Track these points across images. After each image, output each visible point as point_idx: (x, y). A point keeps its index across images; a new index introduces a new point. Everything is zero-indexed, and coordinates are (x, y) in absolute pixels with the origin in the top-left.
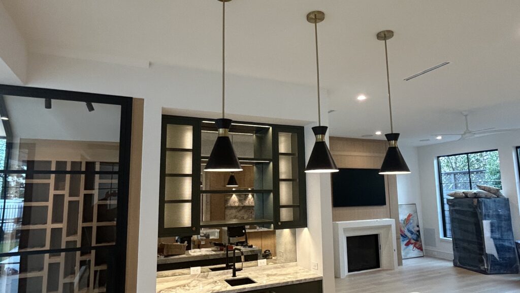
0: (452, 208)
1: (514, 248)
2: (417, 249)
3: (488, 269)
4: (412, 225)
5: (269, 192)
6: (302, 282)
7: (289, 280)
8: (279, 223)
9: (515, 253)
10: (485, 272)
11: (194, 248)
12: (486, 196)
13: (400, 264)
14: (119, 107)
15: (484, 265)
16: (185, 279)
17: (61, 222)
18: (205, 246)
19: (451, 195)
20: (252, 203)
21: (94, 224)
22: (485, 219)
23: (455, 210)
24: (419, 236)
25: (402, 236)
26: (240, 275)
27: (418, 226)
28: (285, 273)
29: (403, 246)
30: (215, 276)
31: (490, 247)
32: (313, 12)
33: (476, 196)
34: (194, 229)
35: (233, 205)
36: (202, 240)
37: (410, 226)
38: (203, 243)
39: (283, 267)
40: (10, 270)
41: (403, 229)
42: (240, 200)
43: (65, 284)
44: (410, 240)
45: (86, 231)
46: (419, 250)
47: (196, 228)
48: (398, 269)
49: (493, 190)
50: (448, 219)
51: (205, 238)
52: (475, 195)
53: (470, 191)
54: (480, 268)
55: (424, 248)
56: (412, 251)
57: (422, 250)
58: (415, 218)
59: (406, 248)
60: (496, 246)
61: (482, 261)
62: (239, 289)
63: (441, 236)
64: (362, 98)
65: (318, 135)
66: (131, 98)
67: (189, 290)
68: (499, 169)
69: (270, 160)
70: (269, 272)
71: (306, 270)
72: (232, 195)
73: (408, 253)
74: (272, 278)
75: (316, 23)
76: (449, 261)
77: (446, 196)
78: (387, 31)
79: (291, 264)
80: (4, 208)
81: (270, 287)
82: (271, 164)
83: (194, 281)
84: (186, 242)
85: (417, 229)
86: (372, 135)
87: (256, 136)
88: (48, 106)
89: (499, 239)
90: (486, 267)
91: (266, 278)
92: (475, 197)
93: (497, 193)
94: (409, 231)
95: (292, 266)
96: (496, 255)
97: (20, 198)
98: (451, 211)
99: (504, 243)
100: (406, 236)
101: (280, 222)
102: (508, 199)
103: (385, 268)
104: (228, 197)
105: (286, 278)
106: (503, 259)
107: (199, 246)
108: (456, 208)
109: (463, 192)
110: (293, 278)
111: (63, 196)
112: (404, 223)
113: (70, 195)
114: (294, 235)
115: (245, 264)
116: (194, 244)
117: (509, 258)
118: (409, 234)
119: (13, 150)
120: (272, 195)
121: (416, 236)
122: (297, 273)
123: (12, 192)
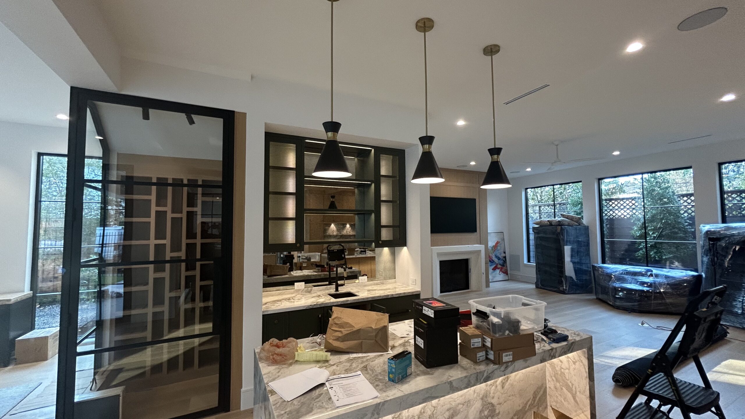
0: (537, 236)
1: (590, 271)
2: (502, 273)
3: (566, 289)
4: (499, 251)
5: (369, 213)
6: (402, 295)
7: (389, 294)
8: (380, 242)
9: (590, 276)
10: (563, 292)
11: (296, 270)
12: (569, 223)
13: (488, 286)
14: (220, 121)
15: (563, 286)
16: (289, 294)
17: (165, 238)
18: (306, 268)
19: (536, 224)
20: (349, 232)
21: (199, 241)
22: (567, 245)
23: (539, 237)
24: (505, 261)
25: (490, 261)
26: (342, 290)
27: (505, 253)
28: (385, 288)
29: (491, 270)
30: (318, 291)
31: (569, 269)
32: (422, 19)
33: (560, 223)
34: (298, 245)
35: (331, 234)
36: (304, 262)
37: (497, 252)
38: (304, 265)
39: (383, 283)
40: (115, 294)
41: (491, 255)
42: (338, 230)
43: (170, 298)
44: (497, 264)
45: (191, 248)
46: (505, 274)
47: (301, 245)
48: (485, 290)
49: (575, 218)
50: (532, 248)
51: (306, 260)
52: (558, 223)
53: (553, 219)
54: (559, 289)
55: (509, 273)
56: (498, 275)
57: (507, 274)
58: (503, 245)
59: (493, 272)
60: (575, 268)
61: (561, 283)
62: (342, 302)
63: (526, 261)
64: (461, 123)
65: (425, 145)
66: (233, 112)
67: (294, 302)
68: (580, 200)
69: (372, 182)
70: (370, 288)
71: (404, 286)
72: (331, 224)
73: (494, 277)
74: (373, 292)
75: (425, 31)
76: (533, 283)
77: (531, 226)
78: (494, 45)
79: (390, 281)
80: (103, 236)
81: (371, 299)
82: (373, 185)
83: (298, 295)
84: (288, 264)
85: (504, 255)
86: (467, 166)
87: (358, 160)
88: (146, 116)
89: (578, 263)
90: (564, 288)
91: (367, 292)
92: (559, 225)
93: (579, 221)
94: (496, 257)
95: (391, 283)
96: (574, 277)
97: (120, 225)
98: (536, 239)
99: (582, 267)
100: (494, 261)
101: (380, 240)
102: (588, 226)
103: (474, 289)
104: (327, 228)
105: (386, 292)
106: (580, 280)
107: (301, 268)
108: (540, 235)
109: (548, 221)
110: (394, 292)
111: (165, 212)
112: (492, 249)
113: (173, 212)
114: (393, 254)
115: (346, 282)
116: (296, 266)
117: (586, 279)
118: (496, 260)
119: (110, 171)
120: (373, 215)
121: (502, 261)
122: (395, 288)
123: (111, 221)
